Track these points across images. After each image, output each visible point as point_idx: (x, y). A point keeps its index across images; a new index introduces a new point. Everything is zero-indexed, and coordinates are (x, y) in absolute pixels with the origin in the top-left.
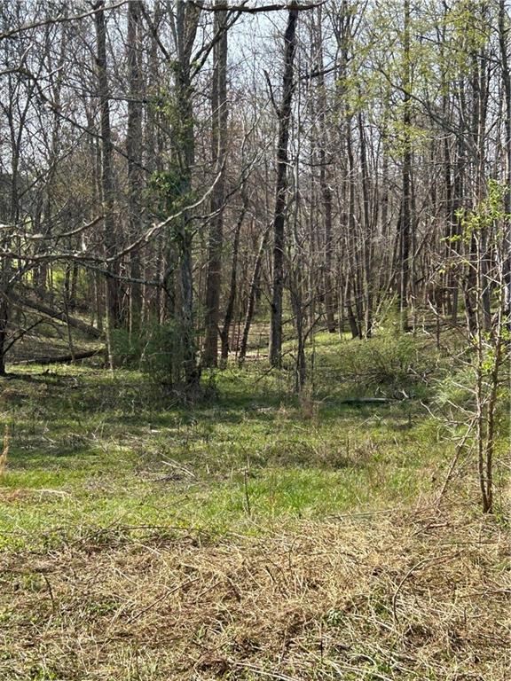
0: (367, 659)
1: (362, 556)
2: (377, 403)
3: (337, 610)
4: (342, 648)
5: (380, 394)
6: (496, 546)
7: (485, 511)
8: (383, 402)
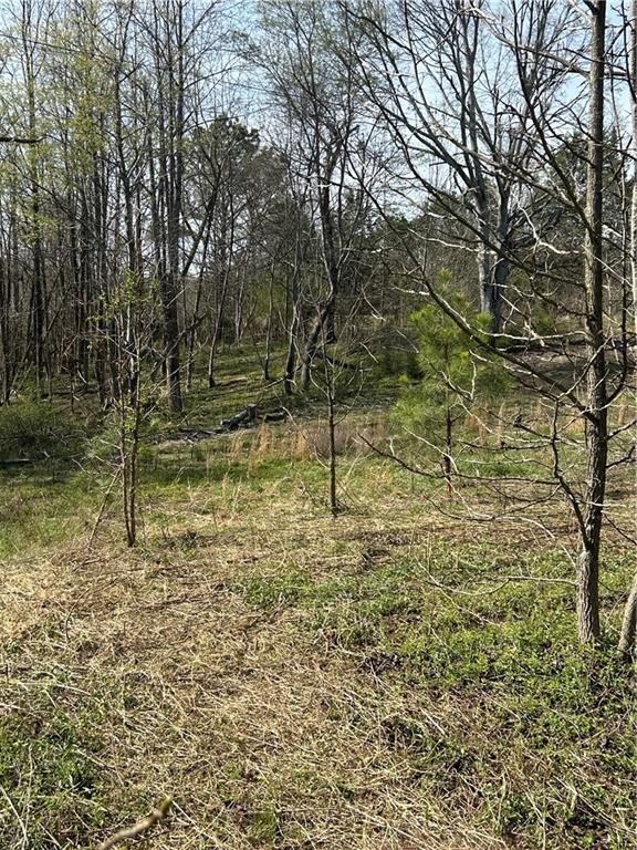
0: (45, 675)
1: (29, 594)
2: (22, 464)
3: (15, 639)
4: (22, 670)
5: (23, 456)
6: (143, 572)
7: (130, 545)
8: (26, 462)
